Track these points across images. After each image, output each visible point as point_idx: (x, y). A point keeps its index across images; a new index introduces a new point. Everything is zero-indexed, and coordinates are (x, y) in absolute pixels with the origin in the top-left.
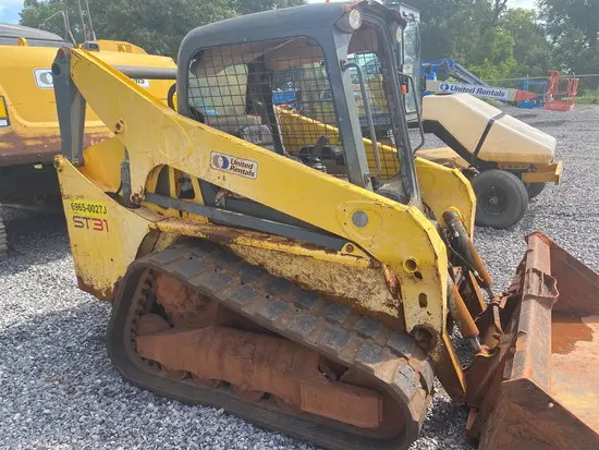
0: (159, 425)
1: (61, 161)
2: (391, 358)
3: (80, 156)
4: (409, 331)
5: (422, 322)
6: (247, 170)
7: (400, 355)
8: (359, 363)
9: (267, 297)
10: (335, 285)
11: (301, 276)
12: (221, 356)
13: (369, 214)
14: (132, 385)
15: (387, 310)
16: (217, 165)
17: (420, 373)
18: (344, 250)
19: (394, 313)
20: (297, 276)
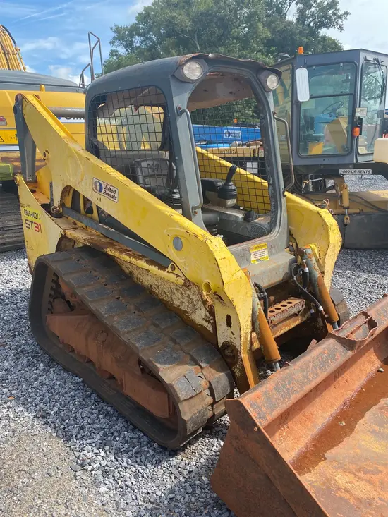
0: (36, 380)
1: (18, 178)
2: (187, 364)
3: (33, 175)
4: (220, 345)
5: (228, 340)
6: (113, 194)
7: (197, 363)
8: (152, 362)
9: (118, 298)
10: (174, 297)
11: (154, 286)
12: (86, 339)
13: (183, 239)
14: (41, 349)
15: (205, 324)
16: (96, 189)
17: (210, 382)
18: (169, 269)
19: (210, 328)
20: (151, 286)
